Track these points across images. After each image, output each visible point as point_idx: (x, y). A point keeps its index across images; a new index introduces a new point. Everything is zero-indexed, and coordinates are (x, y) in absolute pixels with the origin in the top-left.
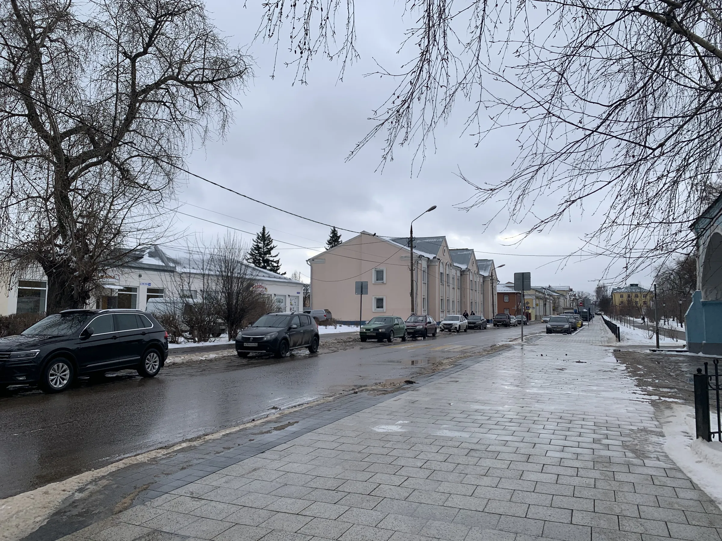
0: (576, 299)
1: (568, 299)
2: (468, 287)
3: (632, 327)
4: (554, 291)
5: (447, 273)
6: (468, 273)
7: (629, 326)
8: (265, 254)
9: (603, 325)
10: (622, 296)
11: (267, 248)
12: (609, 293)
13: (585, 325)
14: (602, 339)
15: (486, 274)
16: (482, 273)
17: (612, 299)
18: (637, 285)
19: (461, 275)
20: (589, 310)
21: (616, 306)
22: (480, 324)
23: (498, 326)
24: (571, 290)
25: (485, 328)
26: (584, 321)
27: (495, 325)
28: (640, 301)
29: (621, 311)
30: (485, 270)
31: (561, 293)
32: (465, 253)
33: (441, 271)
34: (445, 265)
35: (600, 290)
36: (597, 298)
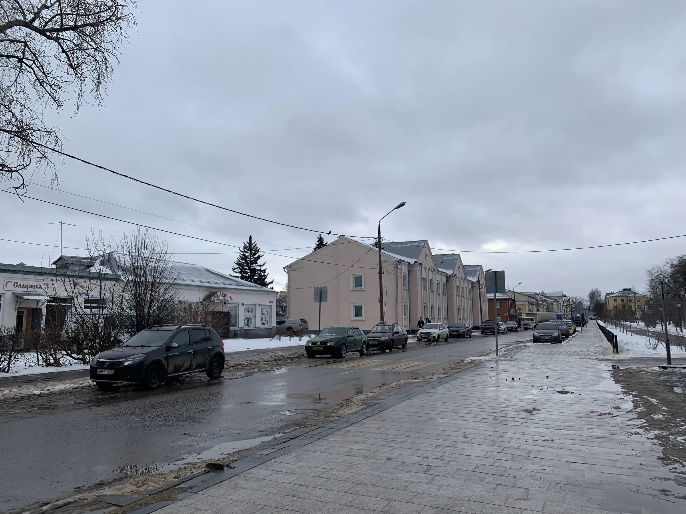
0: (570, 304)
1: (562, 304)
2: (455, 294)
3: (629, 333)
4: (547, 297)
5: (431, 278)
6: (454, 279)
7: (625, 331)
8: (252, 263)
9: (598, 331)
10: (615, 301)
11: (254, 258)
12: (603, 297)
13: (578, 331)
14: (597, 350)
15: (475, 280)
16: (469, 278)
17: (606, 303)
18: (630, 290)
19: (447, 280)
20: (583, 315)
21: (610, 310)
22: (464, 333)
23: (486, 334)
24: (565, 296)
25: (470, 337)
26: (577, 326)
27: (482, 333)
28: (634, 306)
29: (615, 315)
30: (473, 276)
31: (554, 298)
32: (451, 258)
33: (424, 276)
34: (427, 270)
35: (593, 295)
36: (591, 303)
